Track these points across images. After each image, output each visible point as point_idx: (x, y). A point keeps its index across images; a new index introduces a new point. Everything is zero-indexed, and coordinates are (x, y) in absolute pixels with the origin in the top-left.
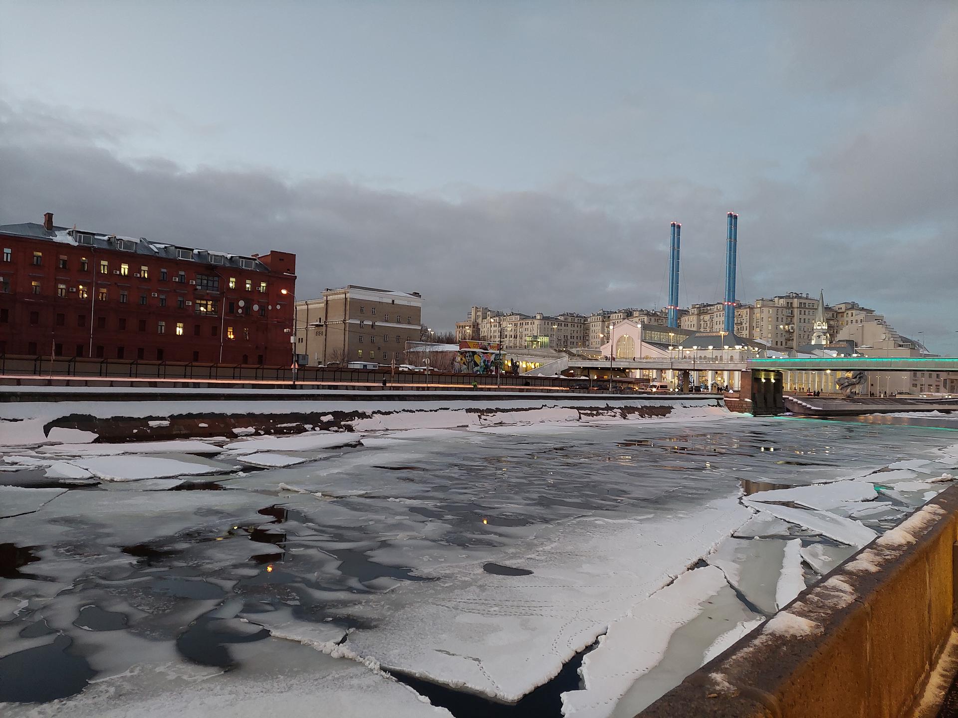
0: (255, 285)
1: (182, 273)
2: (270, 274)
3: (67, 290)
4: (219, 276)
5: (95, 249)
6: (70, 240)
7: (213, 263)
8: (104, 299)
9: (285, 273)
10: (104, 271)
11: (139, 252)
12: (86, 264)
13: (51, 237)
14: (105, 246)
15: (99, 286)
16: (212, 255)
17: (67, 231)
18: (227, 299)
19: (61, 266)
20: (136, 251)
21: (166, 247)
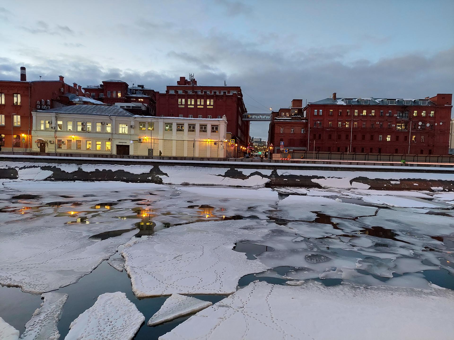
0: (428, 113)
1: (390, 111)
2: (436, 107)
3: (342, 124)
4: (408, 111)
5: (353, 106)
6: (343, 103)
7: (405, 104)
8: (356, 127)
9: (445, 105)
10: (356, 114)
11: (371, 104)
12: (349, 112)
13: (336, 103)
14: (356, 104)
15: (354, 121)
16: (405, 101)
17: (341, 99)
18: (412, 121)
19: (340, 115)
20: (369, 104)
21: (382, 100)
